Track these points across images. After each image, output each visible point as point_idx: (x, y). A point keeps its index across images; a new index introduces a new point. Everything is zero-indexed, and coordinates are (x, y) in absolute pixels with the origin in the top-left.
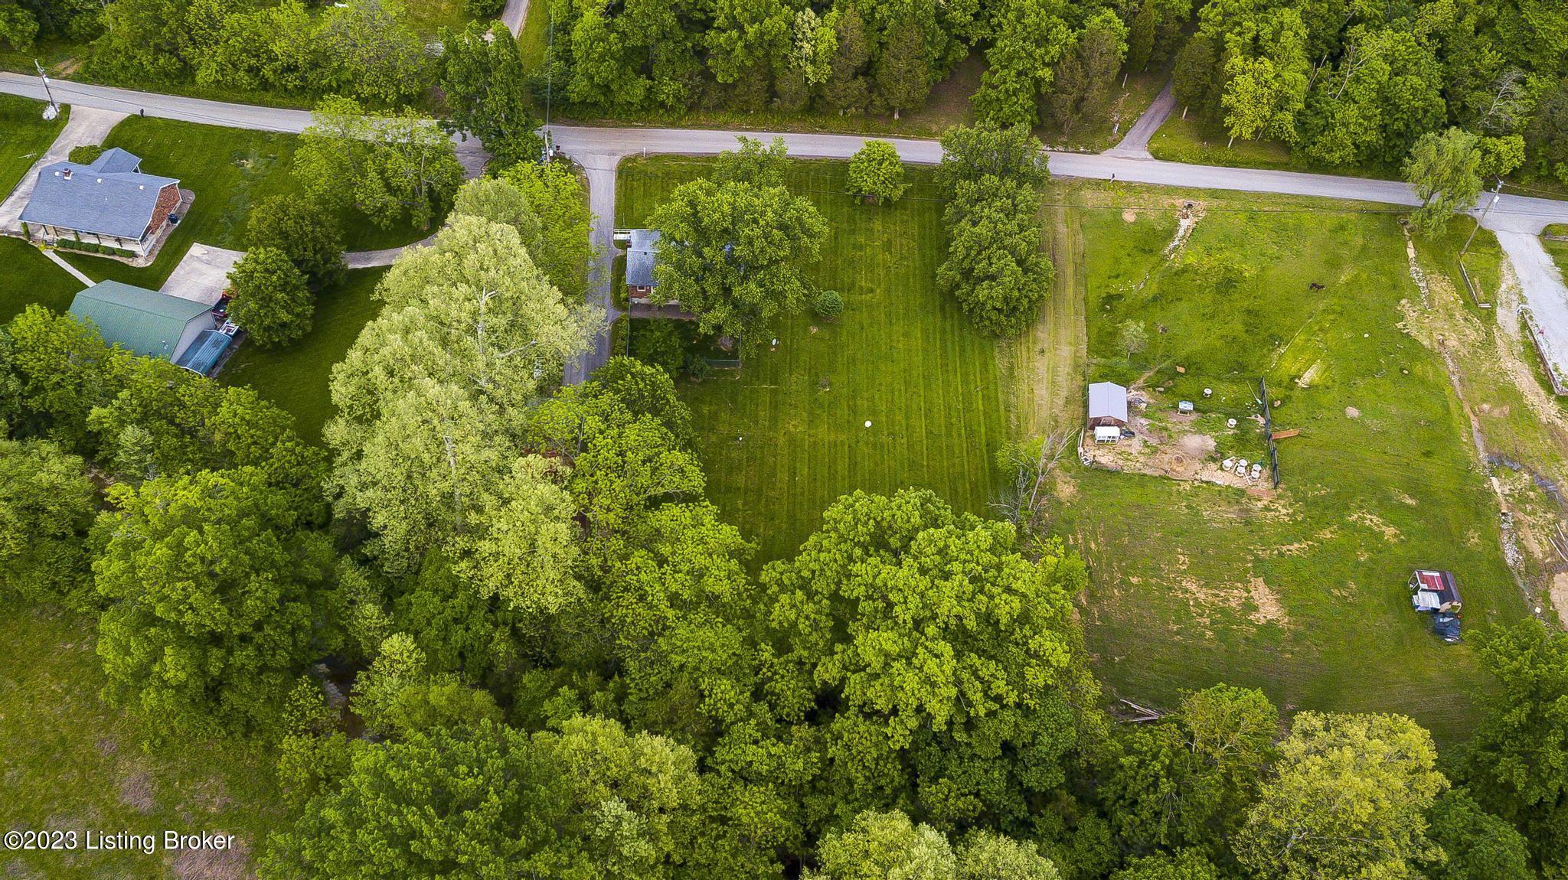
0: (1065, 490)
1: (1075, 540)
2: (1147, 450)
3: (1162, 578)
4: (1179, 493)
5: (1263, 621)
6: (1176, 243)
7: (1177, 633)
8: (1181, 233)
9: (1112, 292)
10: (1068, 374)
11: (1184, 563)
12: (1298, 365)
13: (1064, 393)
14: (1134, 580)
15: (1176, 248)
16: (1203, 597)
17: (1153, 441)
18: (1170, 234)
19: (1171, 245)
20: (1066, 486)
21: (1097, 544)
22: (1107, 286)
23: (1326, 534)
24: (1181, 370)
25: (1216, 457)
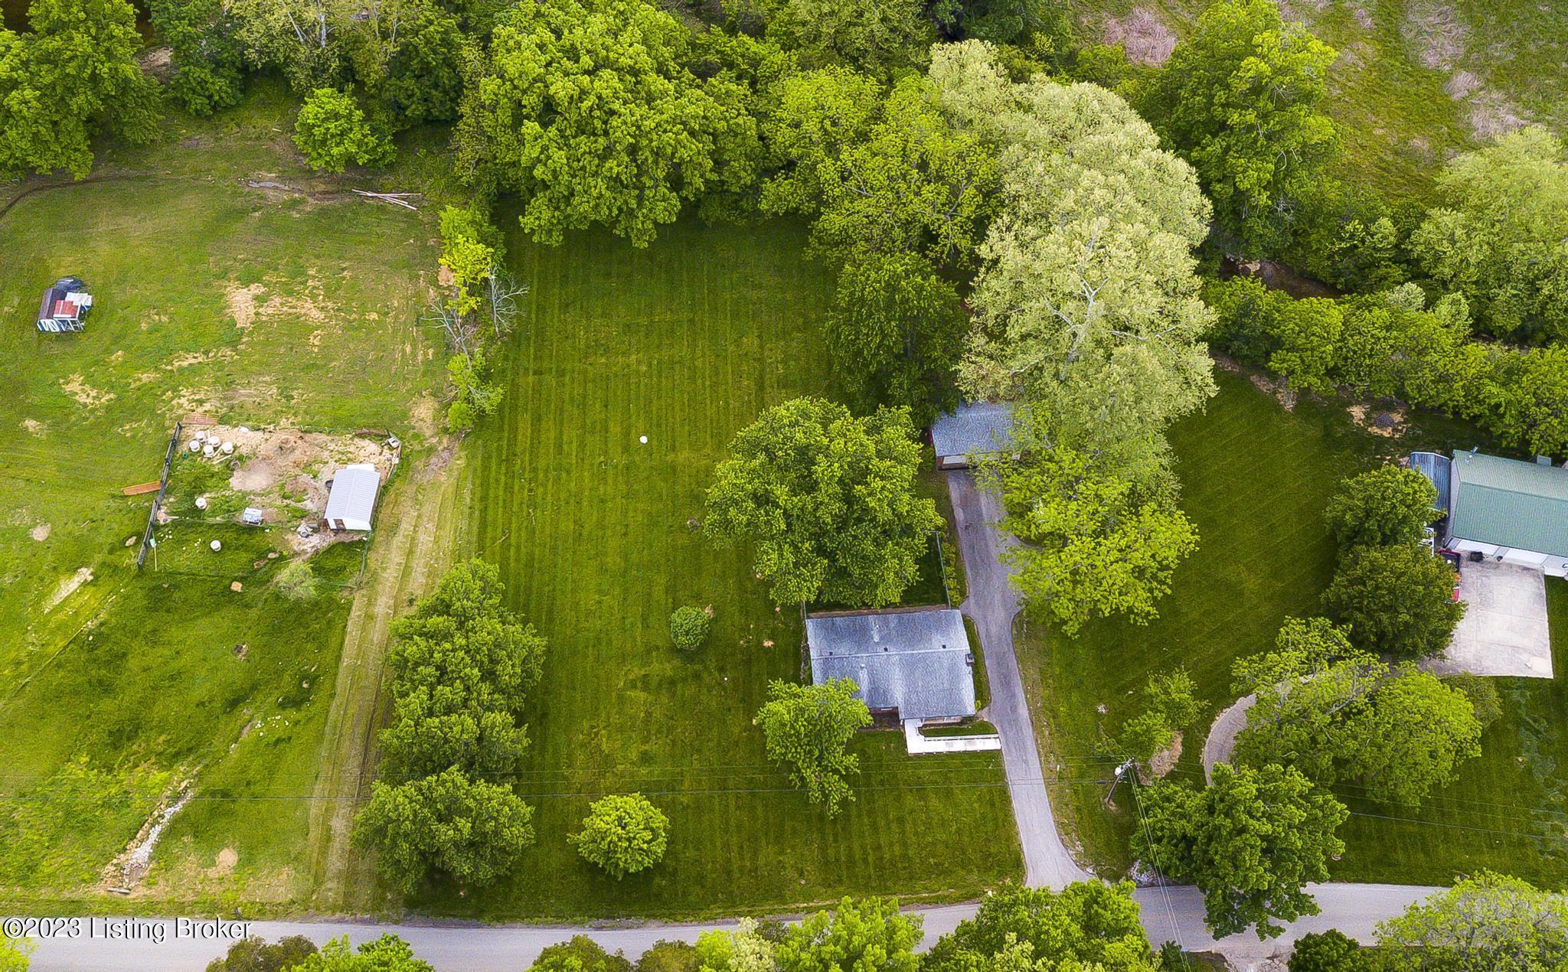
0: (424, 411)
1: (425, 354)
2: (315, 467)
3: (344, 319)
4: (295, 415)
5: (253, 287)
6: (171, 810)
7: (343, 269)
8: (155, 834)
9: (293, 714)
10: (384, 569)
11: (315, 337)
12: (80, 600)
13: (397, 541)
14: (374, 316)
15: (176, 798)
16: (307, 305)
17: (305, 478)
18: (172, 832)
19: (179, 807)
20: (422, 416)
21: (404, 351)
22: (297, 723)
23: (146, 377)
24: (237, 586)
25: (235, 462)
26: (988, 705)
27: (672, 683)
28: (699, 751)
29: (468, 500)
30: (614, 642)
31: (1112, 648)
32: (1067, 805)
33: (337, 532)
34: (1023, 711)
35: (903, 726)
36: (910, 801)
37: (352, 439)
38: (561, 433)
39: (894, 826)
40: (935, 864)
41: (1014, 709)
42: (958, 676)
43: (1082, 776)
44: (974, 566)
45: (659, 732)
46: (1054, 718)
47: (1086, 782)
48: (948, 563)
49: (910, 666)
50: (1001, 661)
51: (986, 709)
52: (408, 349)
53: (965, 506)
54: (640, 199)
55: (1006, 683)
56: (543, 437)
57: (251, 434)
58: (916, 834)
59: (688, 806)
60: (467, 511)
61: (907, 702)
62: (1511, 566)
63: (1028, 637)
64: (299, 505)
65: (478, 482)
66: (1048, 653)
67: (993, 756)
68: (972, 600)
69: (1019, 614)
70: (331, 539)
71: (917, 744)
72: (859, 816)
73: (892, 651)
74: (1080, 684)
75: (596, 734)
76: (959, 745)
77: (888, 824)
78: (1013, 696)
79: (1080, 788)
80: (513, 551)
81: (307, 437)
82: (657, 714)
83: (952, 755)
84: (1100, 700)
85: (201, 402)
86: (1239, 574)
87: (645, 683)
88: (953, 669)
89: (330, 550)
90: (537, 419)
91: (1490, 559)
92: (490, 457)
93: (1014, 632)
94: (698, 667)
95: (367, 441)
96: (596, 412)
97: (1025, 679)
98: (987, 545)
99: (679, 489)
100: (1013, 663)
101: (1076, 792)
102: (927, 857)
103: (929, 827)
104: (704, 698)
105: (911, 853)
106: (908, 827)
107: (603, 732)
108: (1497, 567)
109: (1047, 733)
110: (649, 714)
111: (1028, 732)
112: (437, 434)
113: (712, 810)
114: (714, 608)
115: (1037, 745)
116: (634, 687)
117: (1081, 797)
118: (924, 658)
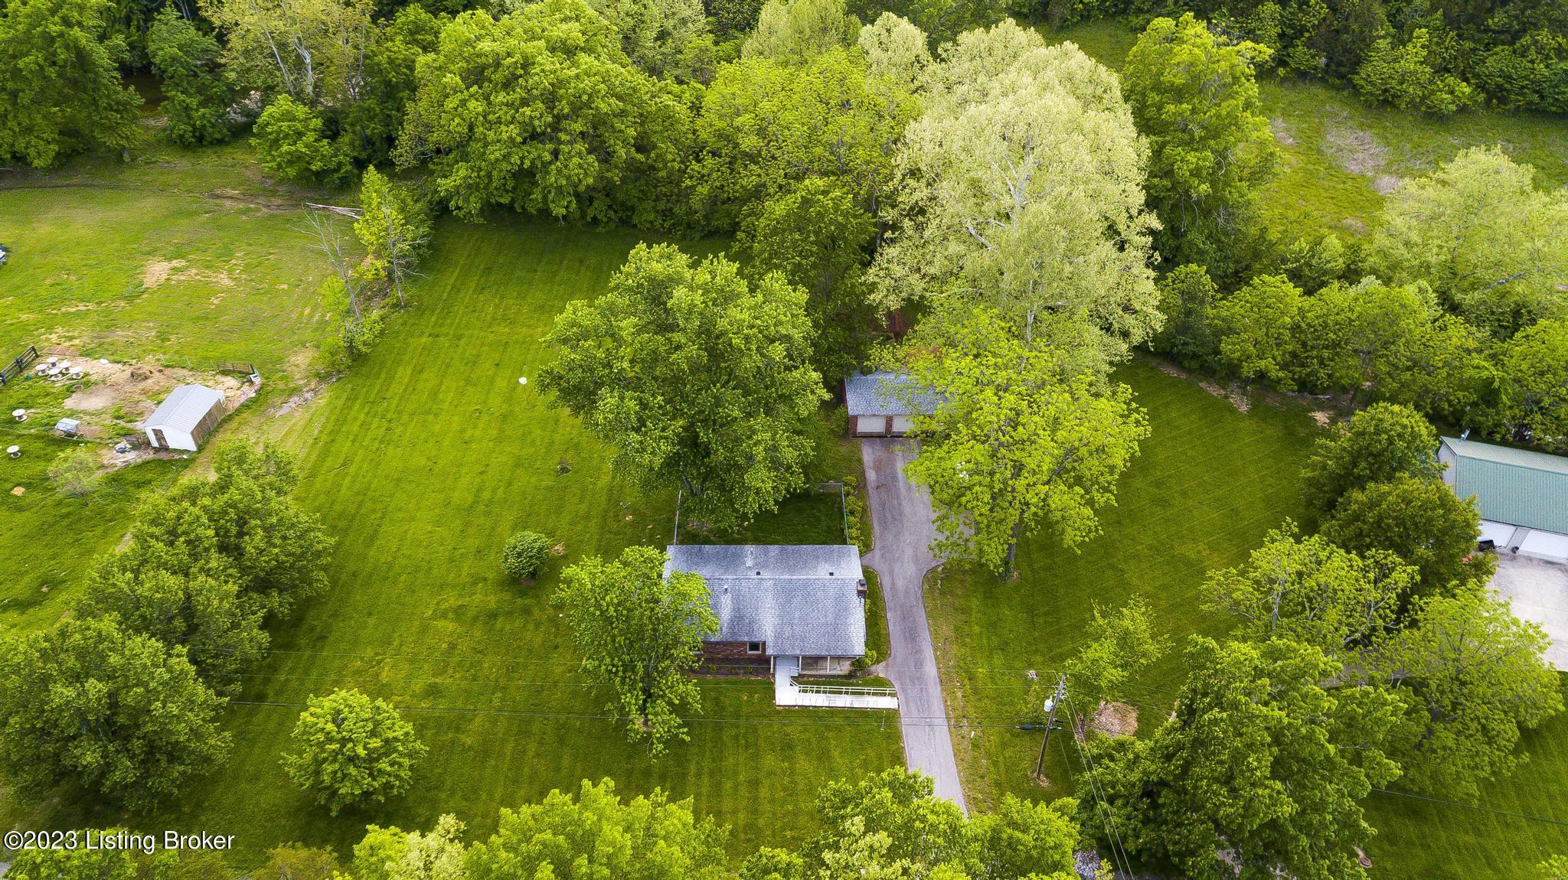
0: (301, 359)
2: (164, 396)
3: (253, 287)
4: (165, 353)
5: (175, 261)
7: (271, 254)
11: (217, 298)
14: (284, 286)
16: (221, 276)
17: (147, 404)
20: (298, 362)
24: (18, 491)
25: (79, 386)
26: (885, 659)
27: (493, 616)
28: (504, 688)
29: (316, 432)
30: (435, 572)
31: (1046, 614)
32: (982, 777)
33: (156, 450)
34: (931, 669)
35: (774, 675)
36: (769, 761)
37: (214, 376)
38: (441, 383)
39: (744, 791)
40: (793, 838)
41: (919, 664)
42: (846, 609)
43: (1004, 745)
44: (884, 522)
45: (460, 664)
46: (970, 679)
47: (1008, 753)
48: (852, 513)
49: (787, 593)
50: (906, 616)
51: (883, 664)
52: (307, 311)
53: (878, 468)
54: (556, 154)
55: (912, 636)
56: (420, 386)
57: (110, 365)
58: (772, 801)
59: (470, 748)
60: (311, 441)
61: (778, 636)
62: (1530, 559)
63: (943, 593)
64: (129, 425)
65: (334, 417)
66: (965, 611)
67: (889, 717)
68: (877, 553)
69: (934, 569)
70: (150, 455)
71: (787, 694)
72: (699, 775)
73: (765, 574)
74: (1003, 647)
75: (379, 663)
76: (843, 701)
77: (736, 788)
78: (918, 651)
79: (1001, 759)
80: (348, 480)
81: (168, 371)
82: (464, 646)
83: (832, 711)
84: (1030, 665)
85: (71, 338)
86: (1199, 552)
87: (459, 612)
88: (840, 599)
89: (140, 467)
90: (419, 370)
91: (1506, 551)
92: (356, 398)
93: (926, 586)
94: (528, 601)
95: (229, 378)
96: (486, 368)
97: (935, 635)
98: (900, 504)
99: (557, 437)
100: (921, 617)
101: (995, 764)
102: (783, 829)
103: (791, 792)
104: (528, 635)
105: (761, 822)
106: (764, 792)
107: (388, 660)
108: (1514, 559)
109: (959, 694)
110: (452, 647)
111: (935, 691)
112: (307, 377)
113: (501, 755)
114: (567, 546)
115: (946, 706)
116: (444, 616)
117: (1002, 768)
118: (806, 584)
